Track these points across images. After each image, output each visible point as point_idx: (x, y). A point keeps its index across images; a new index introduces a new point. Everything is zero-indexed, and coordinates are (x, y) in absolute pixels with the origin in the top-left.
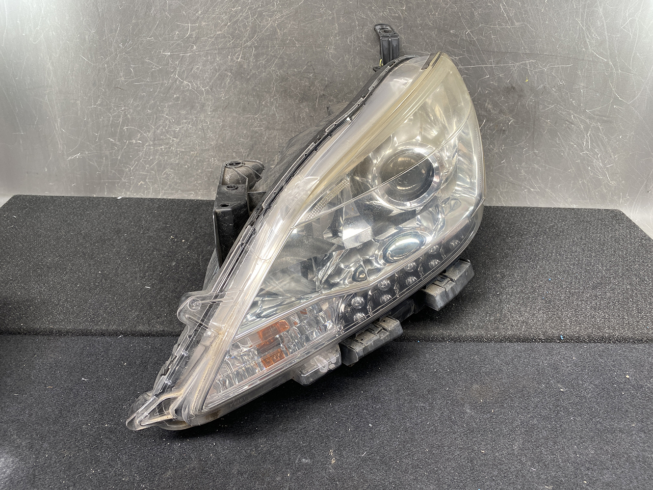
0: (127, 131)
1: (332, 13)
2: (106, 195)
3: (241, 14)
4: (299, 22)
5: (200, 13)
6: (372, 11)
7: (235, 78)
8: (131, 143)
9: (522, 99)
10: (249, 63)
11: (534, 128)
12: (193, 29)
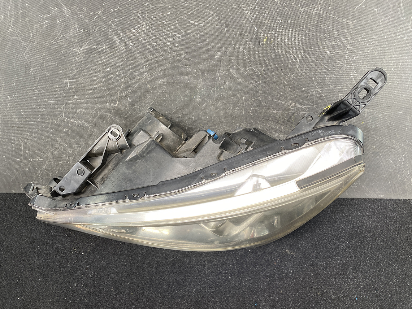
0: (29, 153)
1: (197, 72)
4: (168, 80)
5: (76, 71)
6: (234, 69)
7: (115, 117)
8: (34, 161)
10: (125, 107)
12: (71, 84)
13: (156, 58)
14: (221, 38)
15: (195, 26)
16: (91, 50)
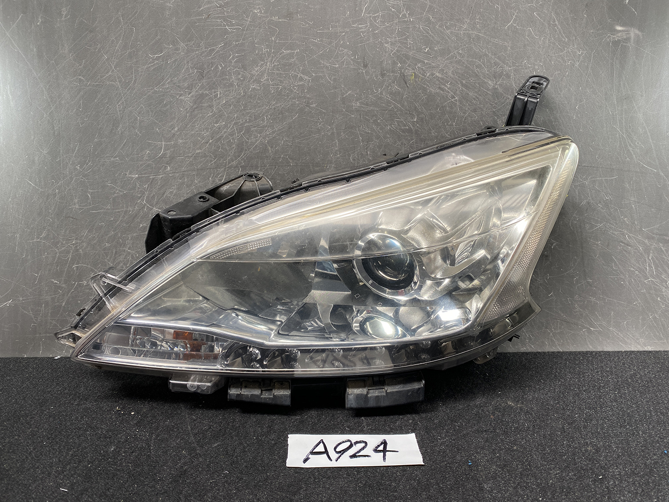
0: (77, 269)
1: (331, 128)
2: (40, 354)
3: (225, 130)
4: (293, 138)
5: (176, 129)
6: (378, 124)
8: (80, 285)
9: (564, 217)
11: (582, 252)
12: (167, 148)
13: (281, 106)
14: (359, 82)
15: (327, 67)
16: (202, 96)
